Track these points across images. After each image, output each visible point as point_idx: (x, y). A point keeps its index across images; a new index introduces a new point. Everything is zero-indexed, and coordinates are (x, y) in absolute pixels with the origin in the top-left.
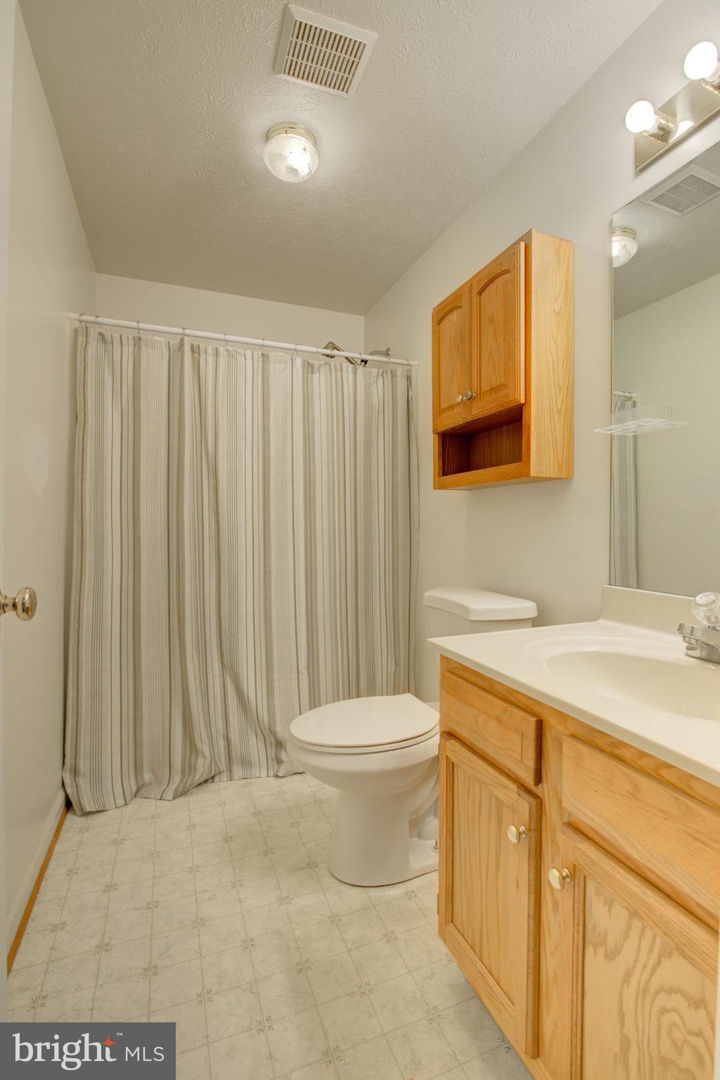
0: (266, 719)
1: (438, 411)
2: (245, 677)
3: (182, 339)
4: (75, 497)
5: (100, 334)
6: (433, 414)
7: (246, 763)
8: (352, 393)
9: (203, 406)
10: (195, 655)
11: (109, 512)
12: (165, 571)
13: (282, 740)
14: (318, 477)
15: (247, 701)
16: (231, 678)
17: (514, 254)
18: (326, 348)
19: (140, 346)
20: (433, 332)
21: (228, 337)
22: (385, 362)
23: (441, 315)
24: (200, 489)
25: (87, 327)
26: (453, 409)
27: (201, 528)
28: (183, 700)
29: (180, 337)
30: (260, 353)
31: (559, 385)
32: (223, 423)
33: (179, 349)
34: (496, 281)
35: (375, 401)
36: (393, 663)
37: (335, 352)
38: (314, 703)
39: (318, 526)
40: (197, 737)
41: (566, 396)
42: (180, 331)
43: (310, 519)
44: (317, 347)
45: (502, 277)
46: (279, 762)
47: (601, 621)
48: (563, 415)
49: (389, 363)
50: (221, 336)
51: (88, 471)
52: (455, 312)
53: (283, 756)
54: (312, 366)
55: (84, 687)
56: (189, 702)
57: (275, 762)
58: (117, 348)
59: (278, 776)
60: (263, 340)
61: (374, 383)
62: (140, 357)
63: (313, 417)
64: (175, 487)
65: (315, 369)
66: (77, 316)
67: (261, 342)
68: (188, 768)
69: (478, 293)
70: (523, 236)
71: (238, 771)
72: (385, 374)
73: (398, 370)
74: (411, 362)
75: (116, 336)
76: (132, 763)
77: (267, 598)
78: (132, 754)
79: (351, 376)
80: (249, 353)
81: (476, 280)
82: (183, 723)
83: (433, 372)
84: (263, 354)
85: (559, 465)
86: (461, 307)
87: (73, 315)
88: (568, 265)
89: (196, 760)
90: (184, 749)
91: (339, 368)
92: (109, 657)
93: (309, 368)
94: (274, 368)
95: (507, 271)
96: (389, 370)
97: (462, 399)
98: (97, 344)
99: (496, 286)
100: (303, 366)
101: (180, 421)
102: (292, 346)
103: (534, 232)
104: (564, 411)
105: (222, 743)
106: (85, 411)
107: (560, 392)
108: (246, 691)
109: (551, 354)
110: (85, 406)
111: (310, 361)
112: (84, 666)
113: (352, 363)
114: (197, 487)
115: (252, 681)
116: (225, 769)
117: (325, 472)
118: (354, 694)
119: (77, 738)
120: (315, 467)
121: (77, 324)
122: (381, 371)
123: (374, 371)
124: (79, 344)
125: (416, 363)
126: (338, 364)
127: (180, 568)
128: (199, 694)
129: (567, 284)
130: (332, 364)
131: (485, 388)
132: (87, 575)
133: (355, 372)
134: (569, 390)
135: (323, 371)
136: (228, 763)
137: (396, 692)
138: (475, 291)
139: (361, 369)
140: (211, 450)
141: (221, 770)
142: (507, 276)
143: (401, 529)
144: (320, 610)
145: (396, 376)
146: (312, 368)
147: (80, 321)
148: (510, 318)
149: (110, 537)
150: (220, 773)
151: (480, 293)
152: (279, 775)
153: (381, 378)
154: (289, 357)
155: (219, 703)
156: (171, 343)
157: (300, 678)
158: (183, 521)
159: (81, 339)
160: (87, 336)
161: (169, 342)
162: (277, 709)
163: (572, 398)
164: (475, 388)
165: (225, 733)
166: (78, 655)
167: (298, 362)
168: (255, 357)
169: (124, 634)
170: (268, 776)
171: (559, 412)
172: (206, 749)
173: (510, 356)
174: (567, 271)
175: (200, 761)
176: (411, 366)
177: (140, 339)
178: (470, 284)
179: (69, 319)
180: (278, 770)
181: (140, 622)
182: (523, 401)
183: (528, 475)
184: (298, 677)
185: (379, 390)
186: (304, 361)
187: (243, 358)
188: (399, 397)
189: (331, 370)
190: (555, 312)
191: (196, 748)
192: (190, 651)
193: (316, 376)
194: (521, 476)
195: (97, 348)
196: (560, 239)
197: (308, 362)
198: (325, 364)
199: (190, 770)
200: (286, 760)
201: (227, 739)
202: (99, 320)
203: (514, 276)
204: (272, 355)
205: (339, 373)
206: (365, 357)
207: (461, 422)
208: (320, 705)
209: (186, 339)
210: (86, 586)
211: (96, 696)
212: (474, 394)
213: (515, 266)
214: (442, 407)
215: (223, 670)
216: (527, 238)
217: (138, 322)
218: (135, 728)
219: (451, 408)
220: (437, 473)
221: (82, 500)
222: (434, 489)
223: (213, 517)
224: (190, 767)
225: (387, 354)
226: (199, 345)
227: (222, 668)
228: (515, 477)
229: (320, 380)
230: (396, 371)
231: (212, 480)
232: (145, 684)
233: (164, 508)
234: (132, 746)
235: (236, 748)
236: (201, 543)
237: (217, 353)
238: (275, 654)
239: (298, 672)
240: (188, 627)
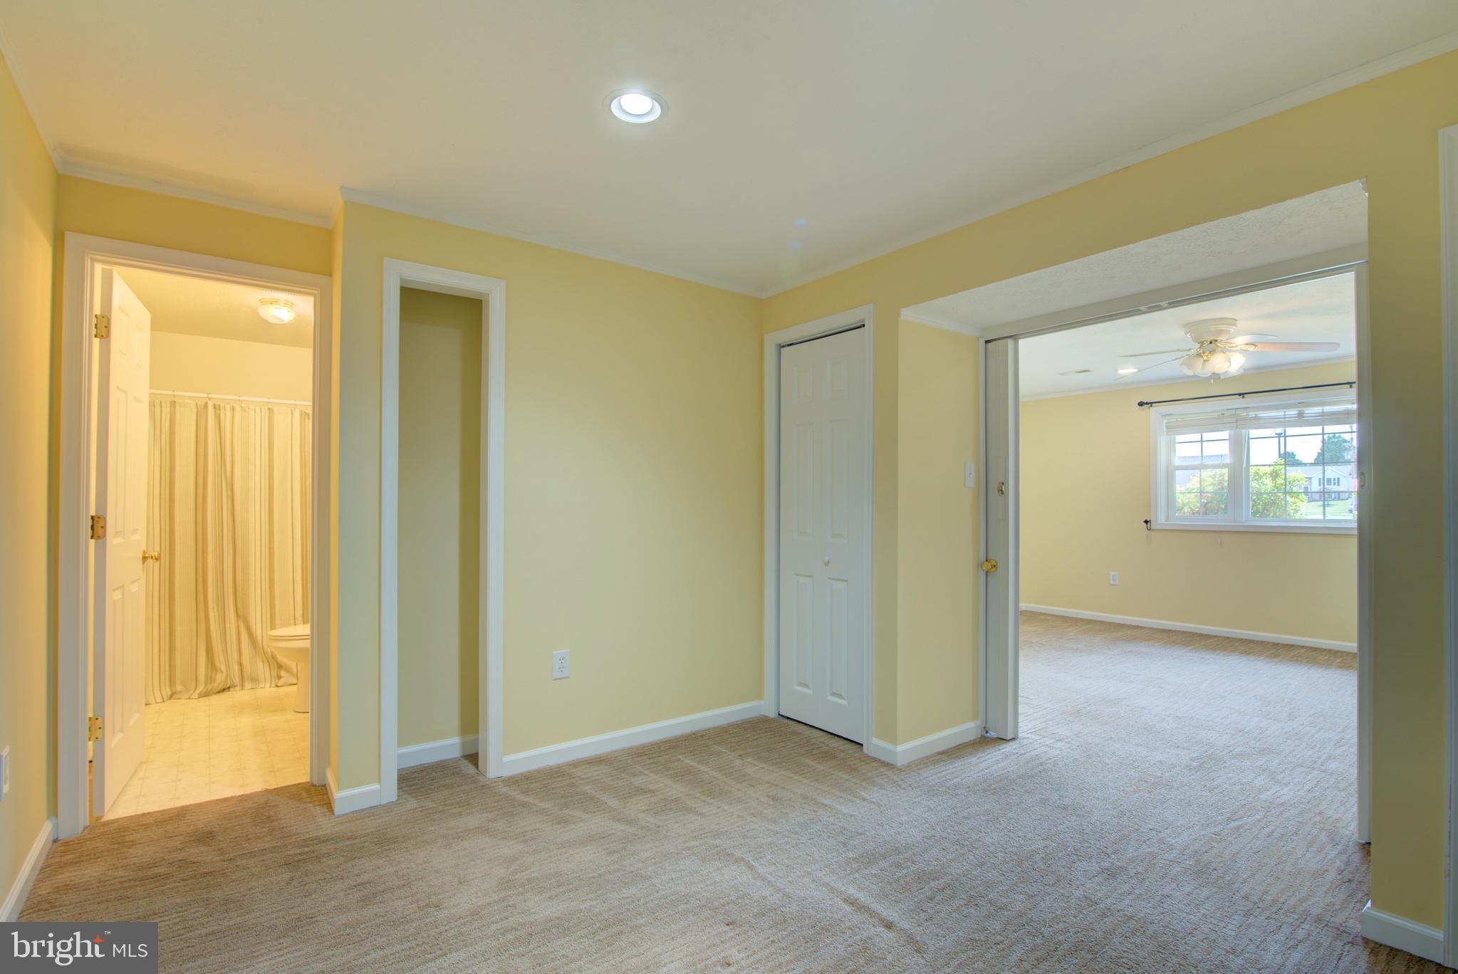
2: (254, 621)
3: (207, 401)
7: (255, 680)
9: (223, 444)
10: (215, 607)
12: (193, 553)
13: (282, 663)
15: (255, 638)
16: (243, 622)
19: (175, 407)
21: (242, 398)
24: (220, 499)
27: (220, 525)
28: (207, 638)
29: (205, 399)
30: (267, 409)
32: (238, 455)
33: (204, 408)
40: (217, 659)
42: (205, 395)
43: (305, 517)
46: (280, 677)
50: (238, 398)
53: (283, 674)
56: (211, 639)
57: (276, 677)
58: (158, 410)
59: (278, 686)
60: (269, 399)
62: (175, 415)
64: (201, 498)
67: (267, 401)
68: (210, 679)
71: (248, 684)
75: (157, 402)
76: (167, 679)
77: (271, 571)
78: (167, 673)
80: (258, 409)
82: (206, 651)
84: (269, 409)
89: (216, 675)
90: (206, 666)
93: (306, 416)
94: (278, 418)
100: (301, 415)
101: (205, 454)
102: (292, 402)
105: (236, 667)
108: (254, 631)
114: (218, 498)
115: (259, 625)
116: (238, 682)
127: (205, 551)
128: (219, 635)
136: (241, 679)
140: (228, 473)
141: (235, 683)
150: (234, 685)
152: (280, 686)
154: (290, 410)
155: (234, 639)
156: (198, 404)
158: (207, 521)
161: (196, 404)
165: (239, 660)
167: (297, 412)
168: (263, 410)
169: (163, 595)
170: (270, 686)
172: (223, 668)
175: (219, 676)
177: (175, 402)
180: (278, 683)
181: (174, 587)
186: (301, 412)
187: (254, 411)
191: (216, 667)
192: (211, 604)
199: (211, 682)
200: (284, 676)
201: (241, 664)
204: (276, 409)
209: (210, 401)
215: (237, 617)
217: (173, 391)
218: (170, 657)
226: (220, 405)
227: (237, 615)
231: (229, 493)
232: (178, 628)
233: (192, 512)
234: (167, 669)
235: (247, 670)
236: (221, 535)
237: (233, 409)
238: (277, 607)
239: (295, 619)
240: (210, 590)
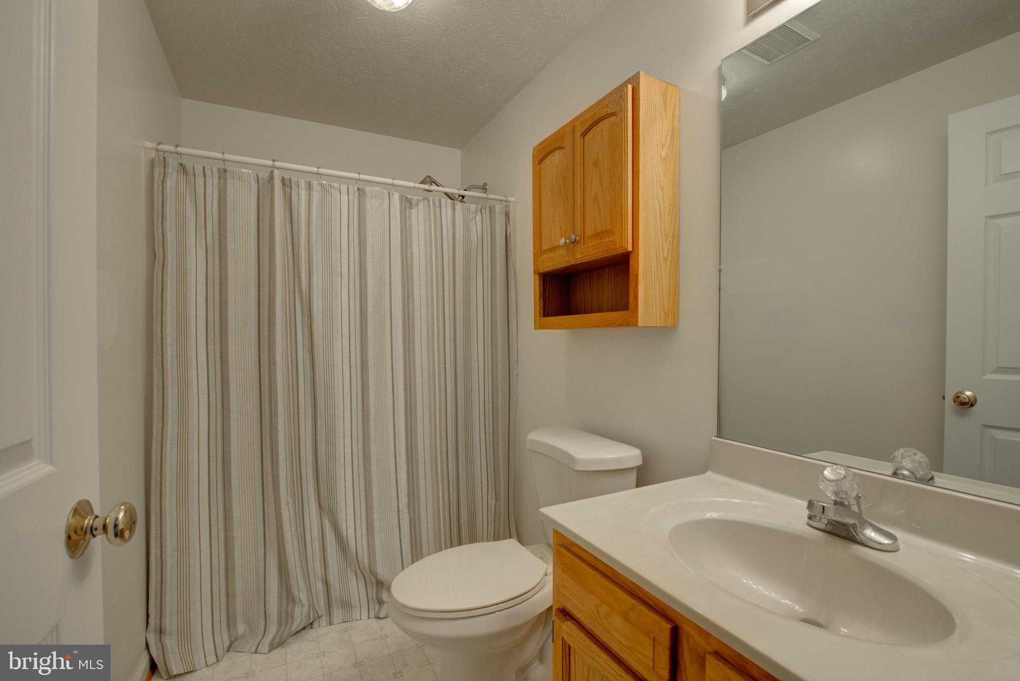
0: (366, 561)
1: (539, 252)
2: (344, 518)
3: (272, 172)
4: (155, 341)
5: (181, 165)
6: (534, 255)
7: (346, 605)
8: (450, 229)
9: (296, 242)
10: (290, 500)
11: (194, 355)
12: (257, 415)
13: (383, 580)
14: (417, 314)
15: (346, 543)
16: (329, 520)
17: (621, 97)
18: (423, 182)
19: (226, 179)
20: (534, 171)
21: (321, 171)
22: (484, 198)
23: (542, 154)
24: (293, 328)
25: (164, 158)
26: (555, 251)
27: (295, 369)
28: (279, 548)
29: (270, 169)
30: (356, 188)
31: (665, 232)
32: (317, 259)
33: (269, 182)
34: (601, 123)
35: (474, 237)
36: (494, 496)
37: (434, 187)
38: (417, 554)
39: (418, 363)
40: (293, 584)
41: (672, 244)
42: (270, 163)
43: (409, 357)
44: (414, 183)
45: (608, 120)
46: (381, 602)
47: (709, 474)
48: (669, 263)
49: (487, 199)
50: (315, 169)
51: (169, 313)
52: (557, 152)
53: (385, 596)
54: (410, 201)
55: (168, 543)
56: (285, 550)
57: (376, 602)
58: (200, 180)
59: (379, 618)
60: (359, 174)
61: (472, 219)
62: (225, 191)
63: (412, 253)
64: (266, 328)
65: (413, 203)
66: (154, 145)
67: (357, 176)
68: (285, 618)
69: (581, 135)
70: (630, 79)
71: (337, 613)
72: (483, 210)
73: (496, 206)
74: (509, 199)
75: (199, 169)
76: (224, 615)
77: (366, 438)
78: (224, 606)
79: (450, 212)
80: (344, 188)
81: (580, 121)
82: (278, 571)
83: (534, 212)
84: (358, 189)
85: (665, 313)
86: (563, 148)
87: (148, 144)
88: (674, 110)
89: (293, 608)
90: (280, 598)
91: (437, 204)
92: (196, 507)
93: (407, 203)
94: (371, 204)
95: (614, 114)
96: (487, 206)
97: (565, 242)
98: (177, 176)
99: (602, 129)
100: (401, 202)
101: (270, 258)
102: (390, 181)
103: (642, 74)
104: (670, 259)
105: (320, 586)
106: (164, 248)
107: (666, 240)
108: (345, 533)
109: (658, 201)
110: (163, 242)
111: (409, 196)
112: (168, 519)
113: (451, 199)
114: (290, 327)
115: (351, 523)
116: (324, 613)
117: (424, 309)
118: (456, 541)
119: (161, 595)
120: (413, 304)
121: (154, 154)
122: (479, 207)
123: (473, 207)
124: (156, 176)
125: (513, 199)
126: (437, 199)
127: (273, 413)
128: (295, 542)
129: (673, 129)
130: (431, 199)
131: (589, 232)
132: (170, 423)
133: (454, 208)
134: (675, 238)
135: (421, 205)
136: (328, 607)
137: (496, 538)
138: (578, 133)
139: (459, 205)
140: (304, 287)
141: (320, 614)
142: (613, 119)
143: (500, 364)
144: (420, 447)
145: (495, 212)
146: (411, 203)
147: (157, 150)
148: (617, 163)
149: (195, 381)
150: (319, 617)
151: (584, 135)
152: (381, 616)
153: (480, 214)
154: (386, 192)
155: (317, 546)
156: (259, 176)
157: (400, 517)
158: (275, 364)
159: (158, 171)
160: (165, 167)
161: (257, 175)
162: (378, 549)
163: (678, 245)
164: (578, 231)
165: (324, 577)
166: (161, 509)
167: (396, 197)
168: (351, 191)
169: (213, 482)
170: (369, 618)
171: (665, 259)
172: (303, 597)
173: (617, 201)
174: (673, 116)
175: (298, 610)
176: (509, 202)
177: (225, 171)
178: (572, 124)
179: (145, 148)
180: (379, 612)
181: (230, 469)
182: (630, 249)
183: (636, 325)
184: (399, 515)
185: (477, 225)
186: (401, 197)
187: (338, 193)
188: (497, 233)
189: (429, 205)
190: (661, 157)
191: (292, 595)
192: (285, 497)
193: (414, 211)
194: (628, 325)
195: (177, 182)
196: (667, 83)
197: (406, 197)
198: (423, 199)
199: (287, 619)
200: (387, 600)
201: (326, 583)
202: (180, 150)
203: (621, 120)
204: (368, 189)
205: (438, 209)
206: (463, 193)
207: (564, 265)
208: (422, 557)
209: (276, 172)
210: (169, 434)
211: (183, 549)
212: (578, 238)
213: (623, 108)
214: (544, 248)
215: (320, 512)
216: (635, 80)
217: (223, 153)
218: (227, 579)
219: (553, 249)
220: (538, 313)
221: (162, 344)
222: (535, 328)
223: (308, 356)
224: (287, 615)
225: (484, 188)
226: (290, 179)
227: (320, 509)
228: (621, 325)
229: (418, 217)
230: (495, 207)
231: (306, 319)
232: (237, 533)
233: (254, 349)
234: (223, 598)
235: (335, 592)
236: (295, 384)
237: (309, 187)
238: (375, 494)
239: (399, 511)
240: (282, 474)
